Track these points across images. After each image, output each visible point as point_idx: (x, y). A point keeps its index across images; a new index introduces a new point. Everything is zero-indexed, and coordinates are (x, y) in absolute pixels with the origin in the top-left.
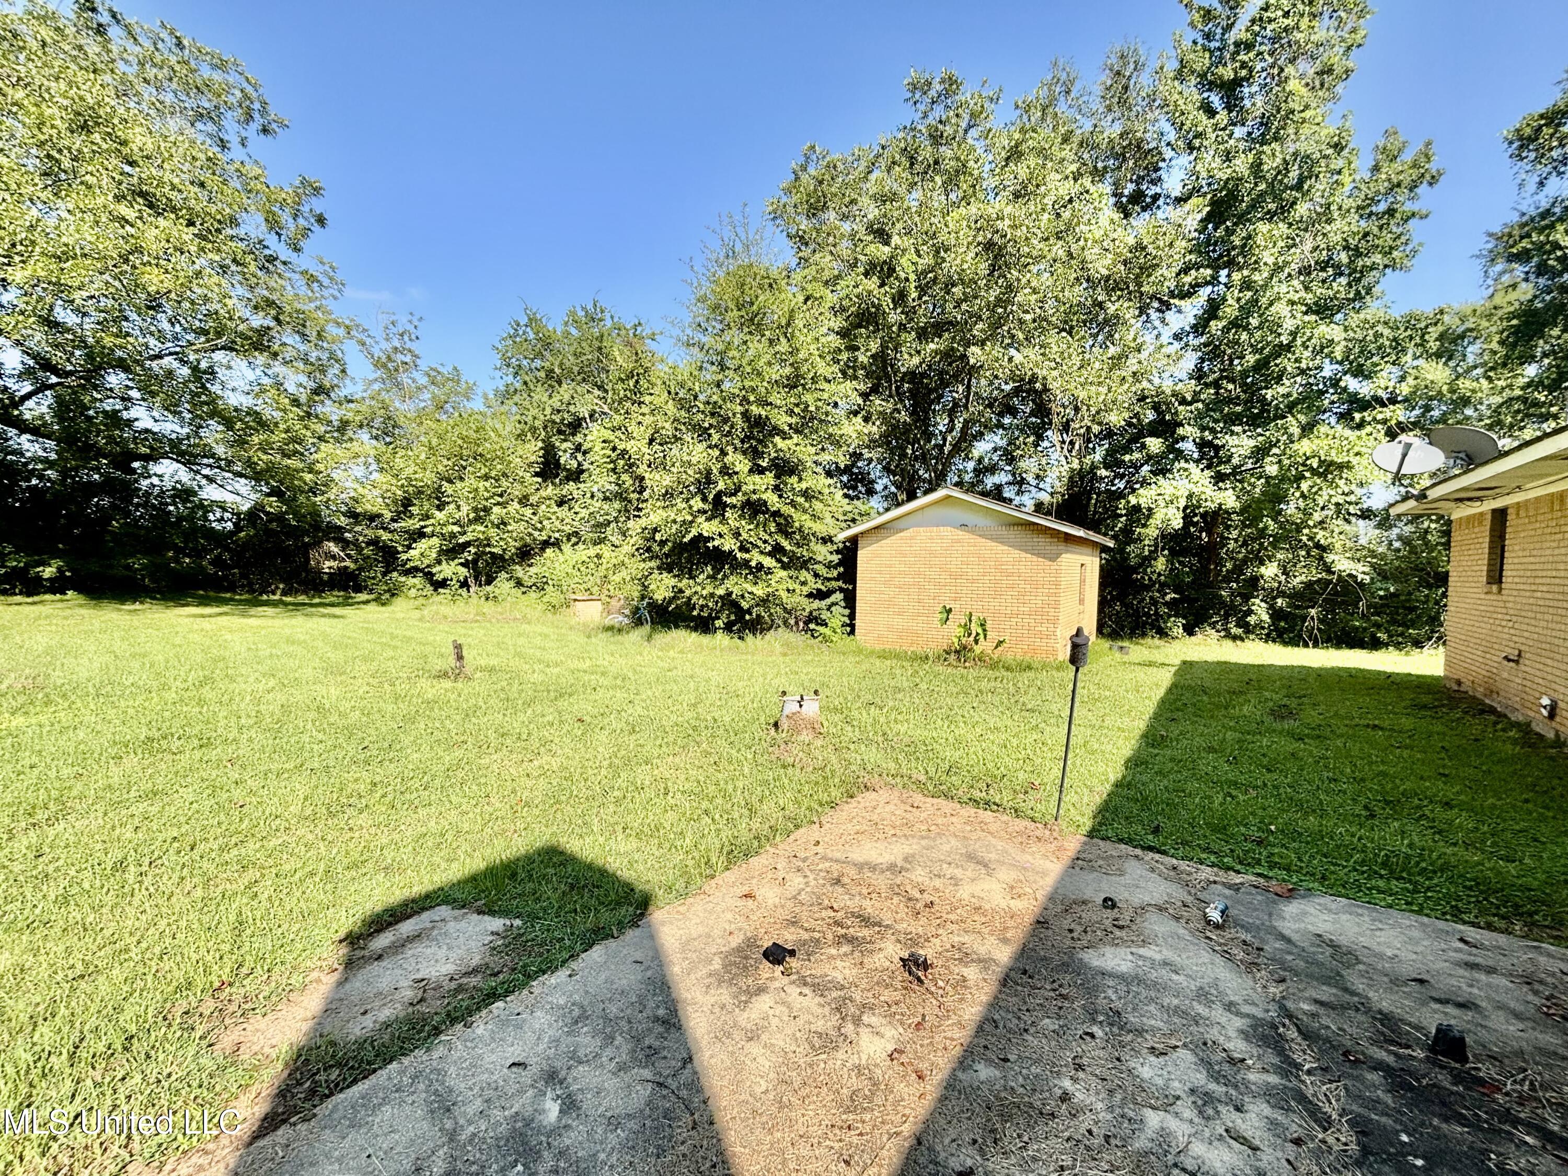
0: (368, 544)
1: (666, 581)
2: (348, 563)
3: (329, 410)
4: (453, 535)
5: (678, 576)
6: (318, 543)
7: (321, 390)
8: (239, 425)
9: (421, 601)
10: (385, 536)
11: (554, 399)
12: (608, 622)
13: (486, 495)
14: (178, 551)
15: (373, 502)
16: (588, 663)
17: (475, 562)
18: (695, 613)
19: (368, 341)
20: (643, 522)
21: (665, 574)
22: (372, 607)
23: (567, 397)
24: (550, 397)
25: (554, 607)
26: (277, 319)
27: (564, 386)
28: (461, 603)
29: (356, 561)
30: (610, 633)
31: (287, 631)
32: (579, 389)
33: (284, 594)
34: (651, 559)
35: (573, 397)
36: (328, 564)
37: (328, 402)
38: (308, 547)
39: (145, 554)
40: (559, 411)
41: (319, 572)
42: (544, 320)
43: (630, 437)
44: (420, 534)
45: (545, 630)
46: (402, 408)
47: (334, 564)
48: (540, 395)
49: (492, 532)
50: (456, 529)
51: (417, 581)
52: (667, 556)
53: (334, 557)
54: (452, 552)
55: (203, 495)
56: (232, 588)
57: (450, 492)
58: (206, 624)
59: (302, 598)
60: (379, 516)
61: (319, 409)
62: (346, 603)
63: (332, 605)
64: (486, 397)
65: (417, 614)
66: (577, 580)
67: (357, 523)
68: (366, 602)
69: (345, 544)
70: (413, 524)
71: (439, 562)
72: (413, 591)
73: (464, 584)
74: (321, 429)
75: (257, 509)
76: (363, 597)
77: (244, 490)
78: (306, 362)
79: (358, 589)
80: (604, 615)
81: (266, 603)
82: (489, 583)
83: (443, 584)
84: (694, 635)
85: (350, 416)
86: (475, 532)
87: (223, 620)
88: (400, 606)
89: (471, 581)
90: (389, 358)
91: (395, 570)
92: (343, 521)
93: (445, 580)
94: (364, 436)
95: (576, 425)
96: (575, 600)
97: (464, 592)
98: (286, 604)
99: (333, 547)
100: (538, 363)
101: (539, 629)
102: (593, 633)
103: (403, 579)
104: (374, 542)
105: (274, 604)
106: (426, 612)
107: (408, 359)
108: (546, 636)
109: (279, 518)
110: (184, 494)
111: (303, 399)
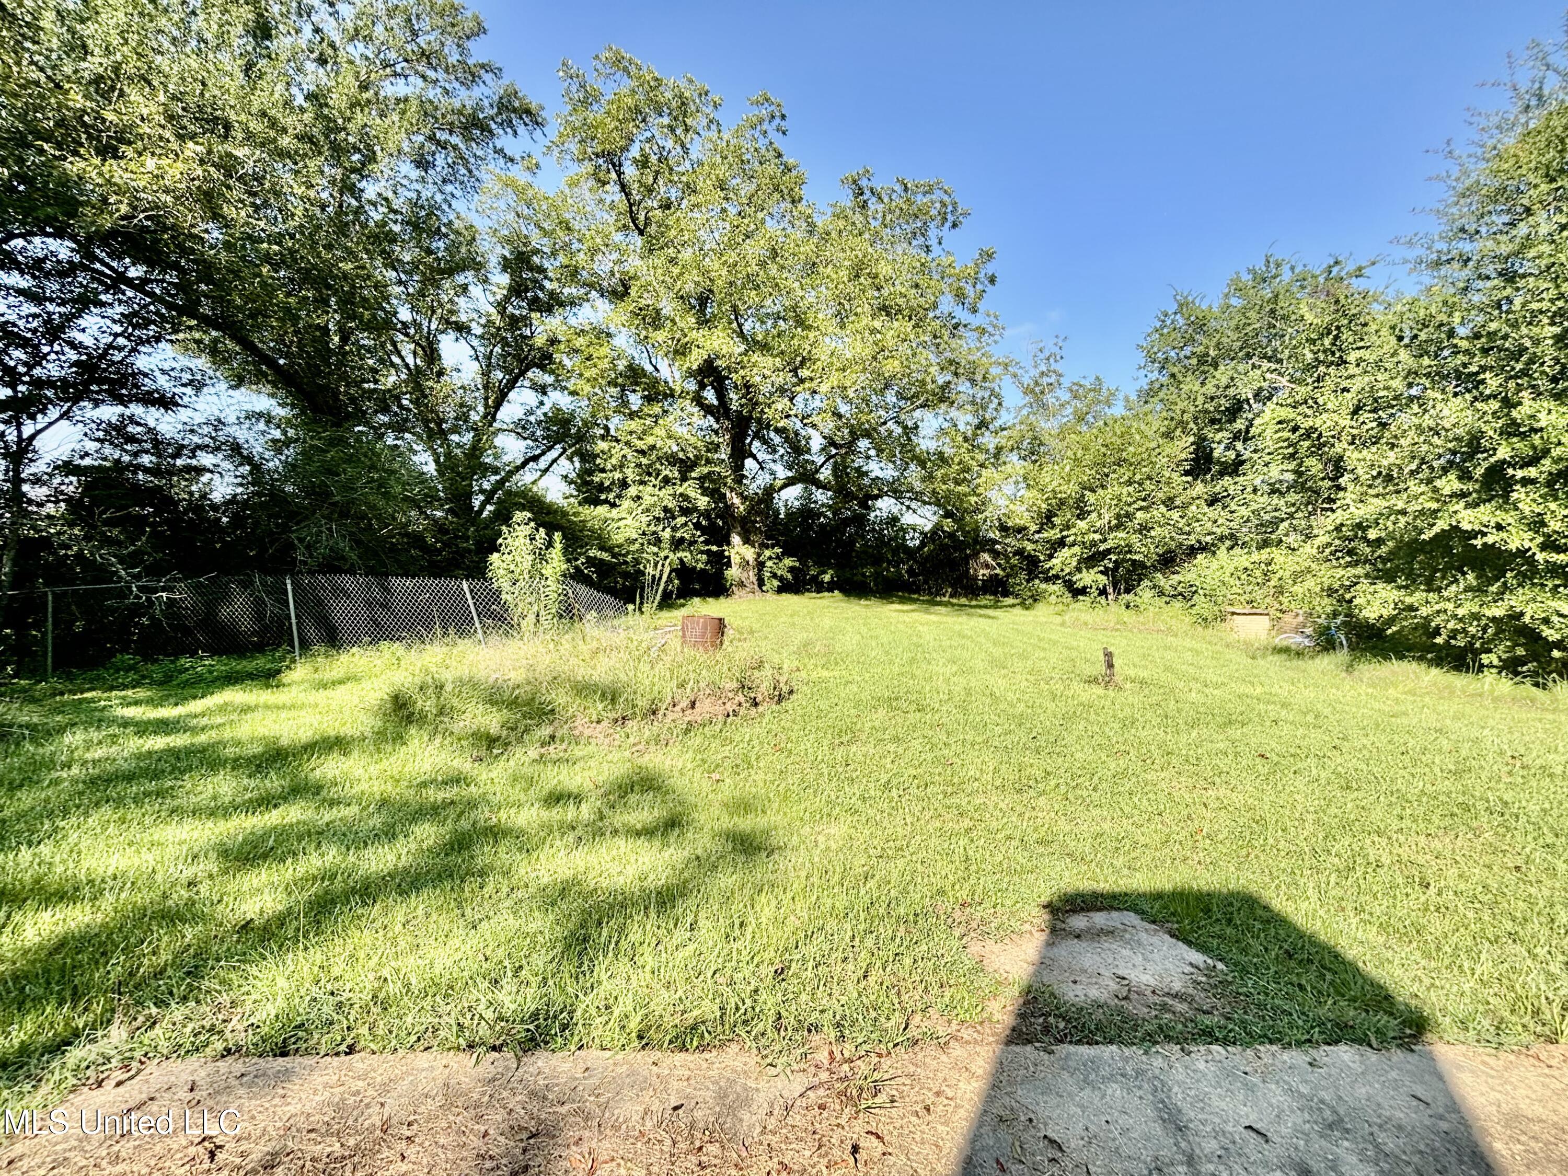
0: (1015, 554)
1: (1383, 594)
2: (998, 571)
3: (989, 441)
4: (1094, 544)
5: (1406, 587)
6: (976, 555)
7: (983, 425)
8: (929, 464)
9: (1061, 606)
10: (1030, 547)
11: (1209, 386)
12: (1280, 641)
13: (1130, 500)
14: (889, 563)
15: (1022, 516)
16: (1259, 690)
17: (1116, 569)
18: (1439, 640)
19: (1019, 372)
20: (1339, 516)
21: (1380, 585)
22: (1018, 611)
23: (1224, 381)
24: (1203, 384)
25: (1205, 620)
26: (956, 374)
27: (1222, 368)
28: (1099, 612)
29: (1004, 570)
30: (1284, 656)
31: (957, 628)
32: (1241, 368)
33: (951, 596)
34: (1356, 564)
35: (1232, 379)
36: (982, 572)
37: (987, 434)
38: (967, 559)
39: (873, 565)
40: (1212, 398)
41: (975, 578)
42: (1197, 302)
43: (1320, 409)
44: (1062, 543)
45: (1197, 646)
46: (1048, 426)
47: (987, 572)
48: (1191, 384)
49: (1135, 539)
50: (1097, 537)
51: (1056, 588)
52: (1384, 560)
53: (987, 566)
54: (1091, 560)
55: (903, 521)
56: (917, 591)
57: (1092, 500)
58: (907, 618)
59: (963, 601)
60: (1025, 528)
61: (980, 440)
62: (995, 606)
63: (986, 607)
64: (1127, 399)
65: (1059, 619)
66: (1235, 590)
67: (1007, 536)
68: (1013, 606)
69: (996, 554)
70: (1052, 534)
71: (1079, 570)
72: (1053, 597)
73: (1103, 592)
74: (981, 457)
75: (938, 527)
76: (1009, 601)
77: (929, 515)
78: (973, 403)
79: (1006, 594)
80: (1273, 633)
81: (940, 604)
82: (1128, 591)
83: (1083, 591)
84: (1435, 671)
85: (1003, 442)
86: (1118, 538)
87: (915, 615)
88: (1042, 611)
89: (1110, 590)
90: (1037, 383)
91: (1037, 577)
92: (995, 535)
93: (1085, 588)
94: (1014, 457)
95: (1236, 409)
96: (1233, 613)
97: (1102, 599)
98: (953, 605)
99: (986, 557)
100: (1188, 351)
101: (1188, 643)
102: (1259, 653)
103: (1043, 586)
104: (1020, 552)
105: (945, 604)
106: (1067, 618)
107: (1053, 379)
108: (1197, 653)
109: (951, 535)
110: (893, 520)
111: (969, 434)
